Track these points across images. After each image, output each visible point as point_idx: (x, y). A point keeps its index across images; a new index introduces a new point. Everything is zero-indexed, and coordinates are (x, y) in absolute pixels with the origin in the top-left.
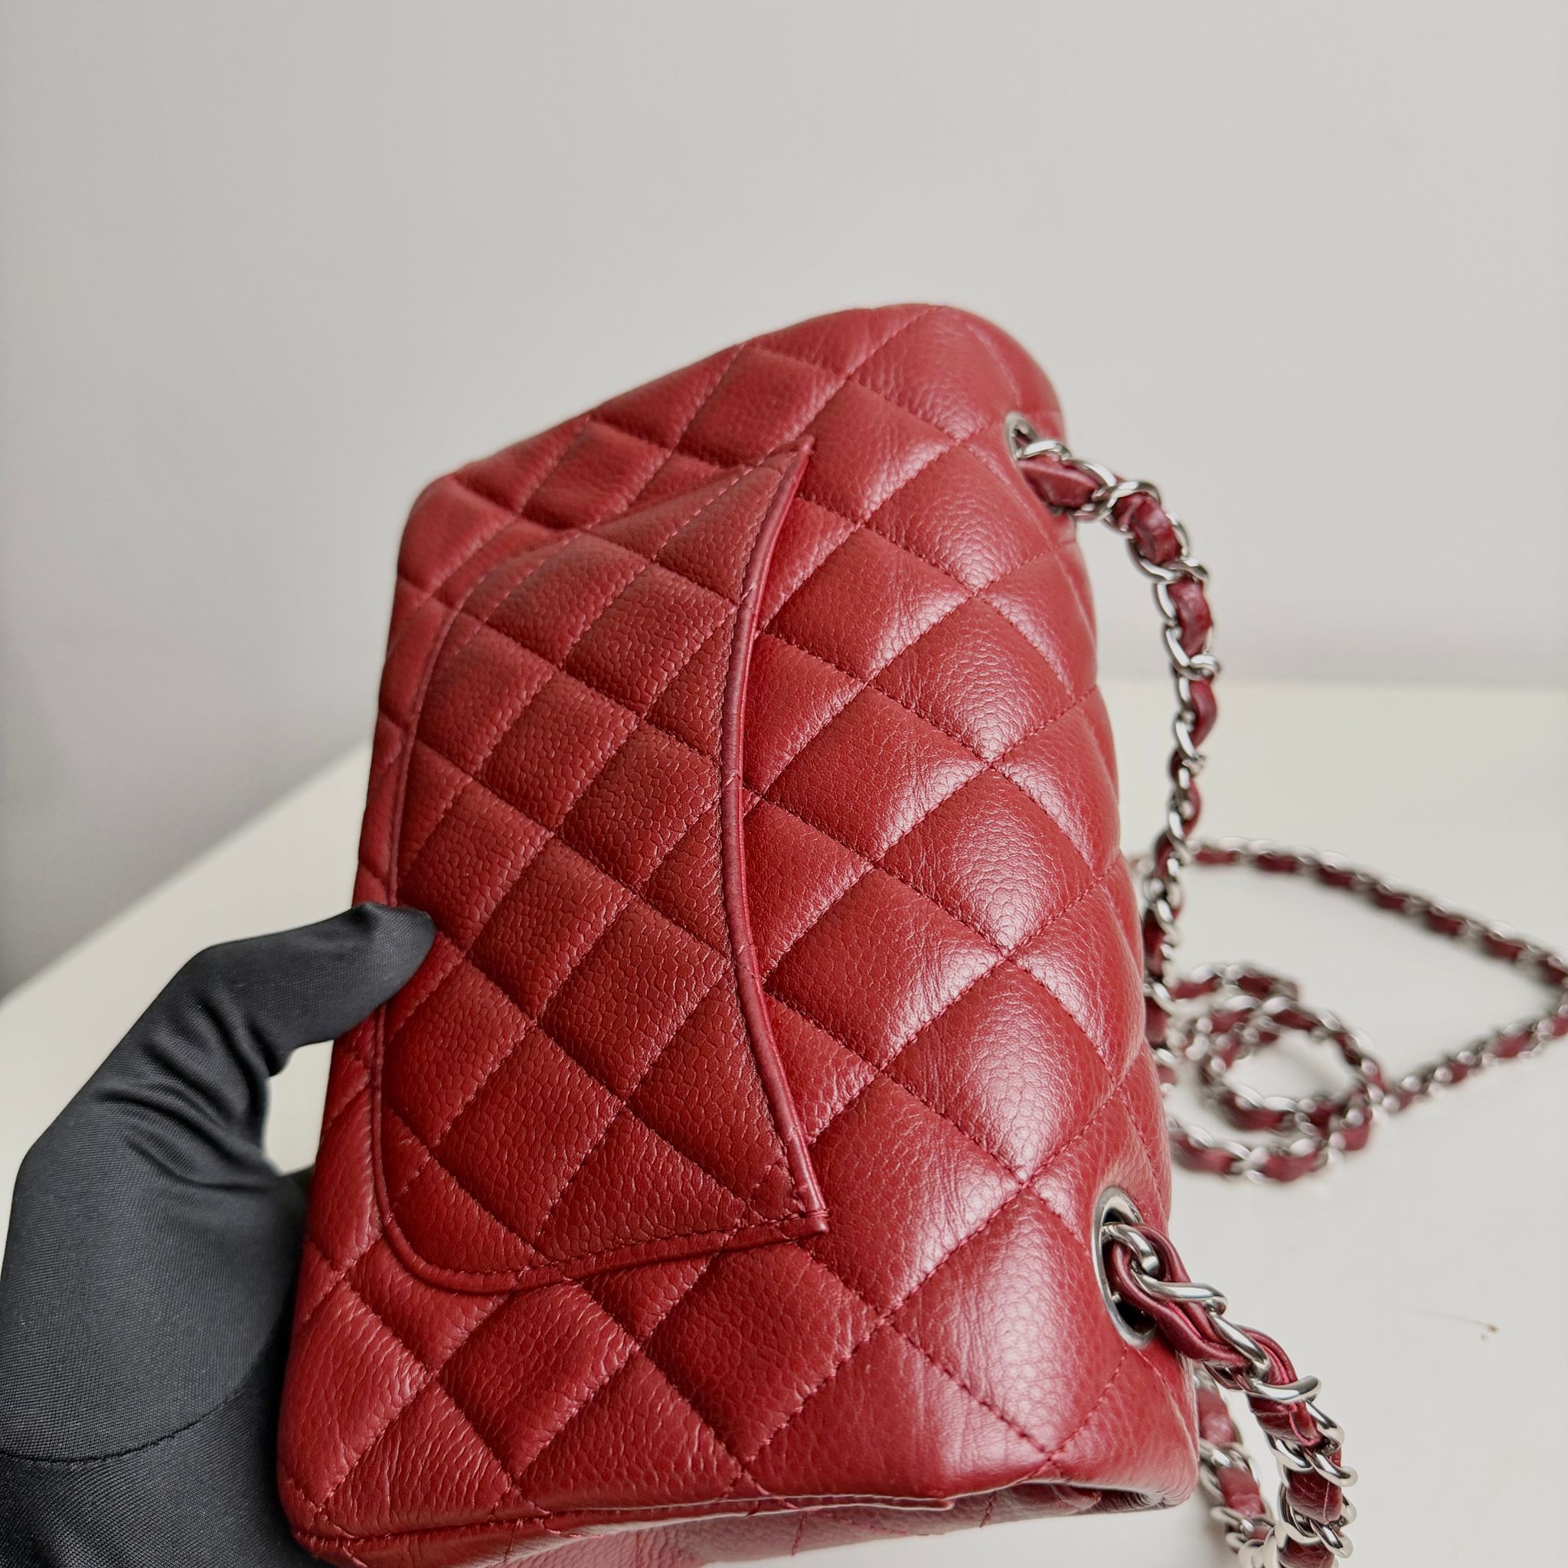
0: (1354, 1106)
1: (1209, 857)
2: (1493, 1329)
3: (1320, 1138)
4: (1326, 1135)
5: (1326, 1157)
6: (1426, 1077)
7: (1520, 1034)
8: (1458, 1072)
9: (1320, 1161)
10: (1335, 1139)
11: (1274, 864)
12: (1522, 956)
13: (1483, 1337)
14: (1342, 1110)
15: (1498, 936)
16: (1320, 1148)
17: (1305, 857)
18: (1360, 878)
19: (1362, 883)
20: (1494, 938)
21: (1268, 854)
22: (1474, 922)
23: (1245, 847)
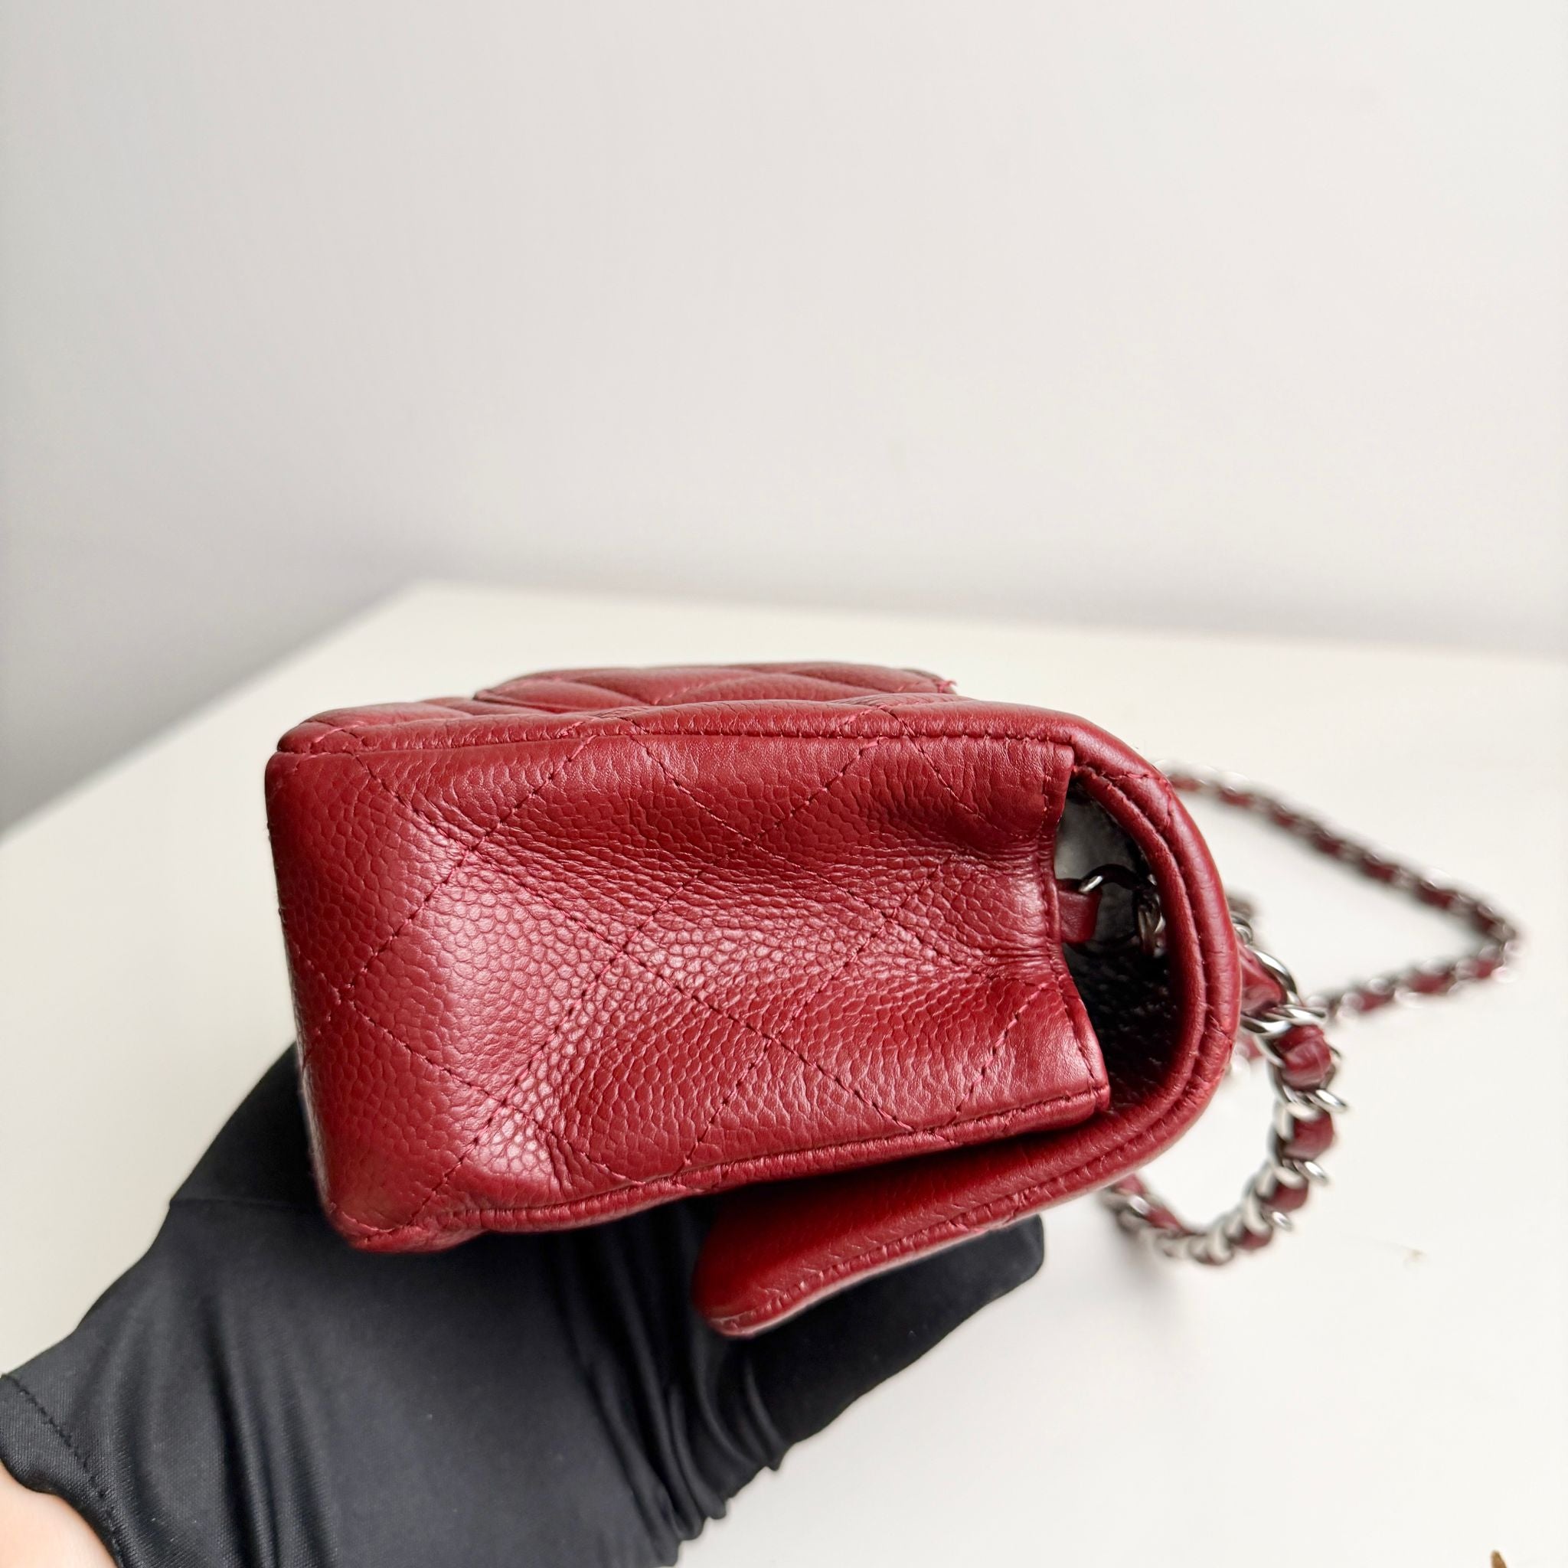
2: (1417, 1255)
7: (1438, 973)
8: (1371, 1001)
12: (1454, 904)
15: (1431, 885)
20: (1427, 887)
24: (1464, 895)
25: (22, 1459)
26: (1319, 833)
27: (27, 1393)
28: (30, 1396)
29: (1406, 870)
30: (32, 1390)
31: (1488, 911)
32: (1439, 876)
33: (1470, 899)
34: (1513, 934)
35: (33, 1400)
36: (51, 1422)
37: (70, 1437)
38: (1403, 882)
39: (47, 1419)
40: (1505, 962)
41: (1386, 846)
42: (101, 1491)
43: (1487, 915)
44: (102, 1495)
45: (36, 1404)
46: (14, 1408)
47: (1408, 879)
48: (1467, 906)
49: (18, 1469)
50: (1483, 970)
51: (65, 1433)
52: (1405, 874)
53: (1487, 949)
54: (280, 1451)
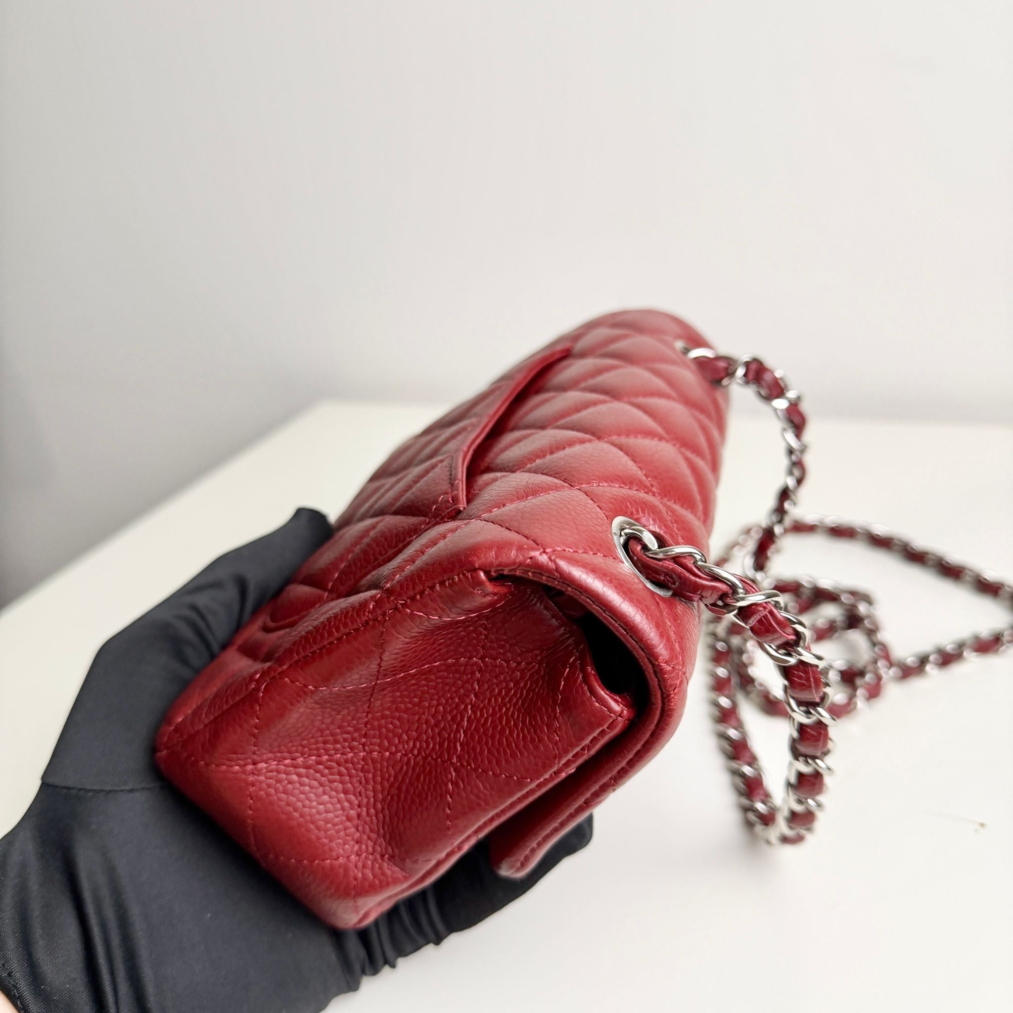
0: (870, 672)
1: (800, 528)
2: (982, 825)
3: (851, 691)
4: (854, 688)
5: (856, 704)
6: (923, 661)
7: (992, 638)
8: (947, 659)
9: (852, 706)
10: (860, 692)
11: (840, 532)
12: (1001, 592)
13: (976, 830)
14: (862, 674)
15: (986, 580)
16: (852, 697)
17: (860, 528)
18: (897, 542)
19: (898, 545)
20: (983, 581)
21: (837, 527)
22: (971, 570)
23: (821, 522)
38: (968, 578)
44: (10, 975)
47: (971, 577)
52: (970, 573)
54: (115, 940)
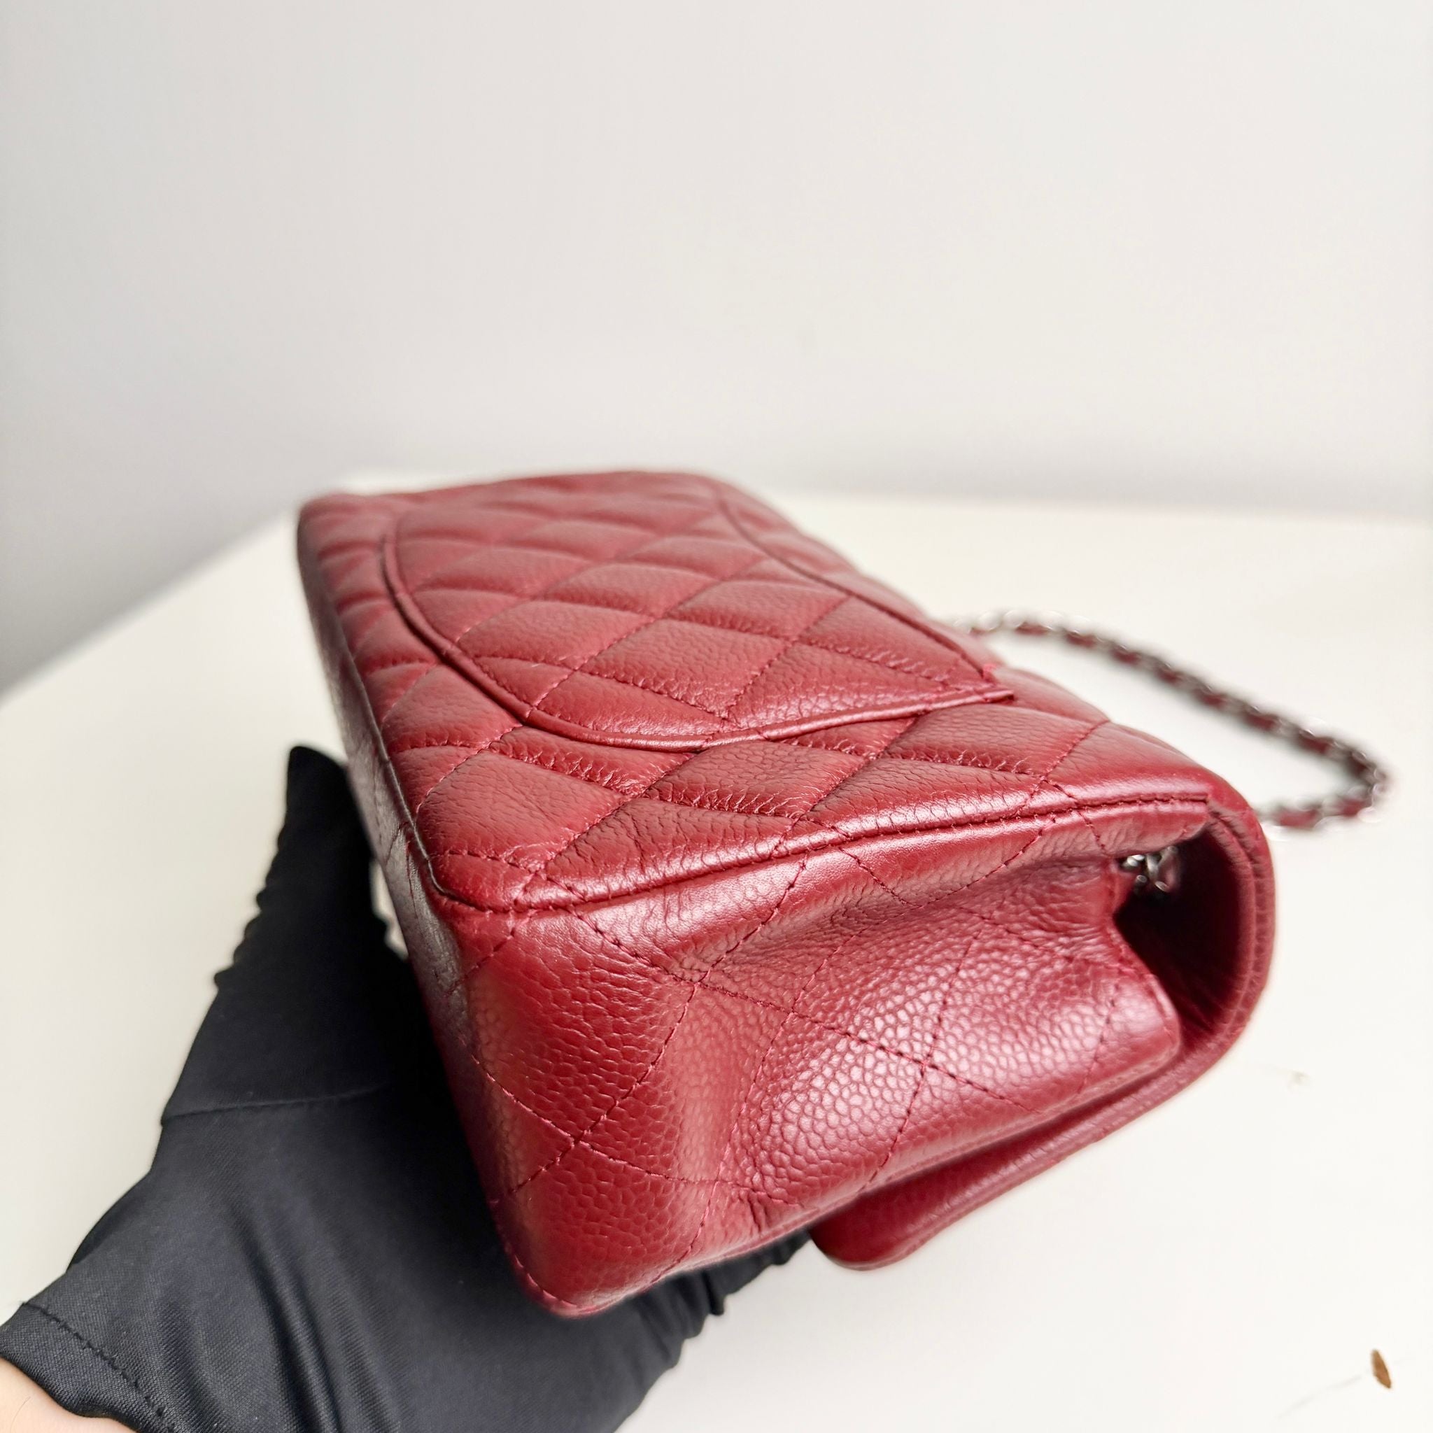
24: (1339, 742)
25: (67, 1388)
26: (1202, 688)
27: (58, 1321)
28: (62, 1324)
29: (1285, 720)
30: (62, 1317)
31: (1362, 757)
32: (1316, 724)
33: (1343, 745)
34: (1384, 776)
35: (65, 1327)
36: (89, 1345)
37: (114, 1359)
38: (1282, 731)
39: (84, 1343)
40: (1373, 803)
41: (1265, 698)
42: (159, 1409)
43: (1360, 760)
45: (69, 1330)
46: (47, 1338)
47: (1287, 729)
48: (1343, 752)
49: (65, 1397)
50: (1350, 809)
51: (106, 1355)
52: (1284, 724)
53: (1354, 790)
